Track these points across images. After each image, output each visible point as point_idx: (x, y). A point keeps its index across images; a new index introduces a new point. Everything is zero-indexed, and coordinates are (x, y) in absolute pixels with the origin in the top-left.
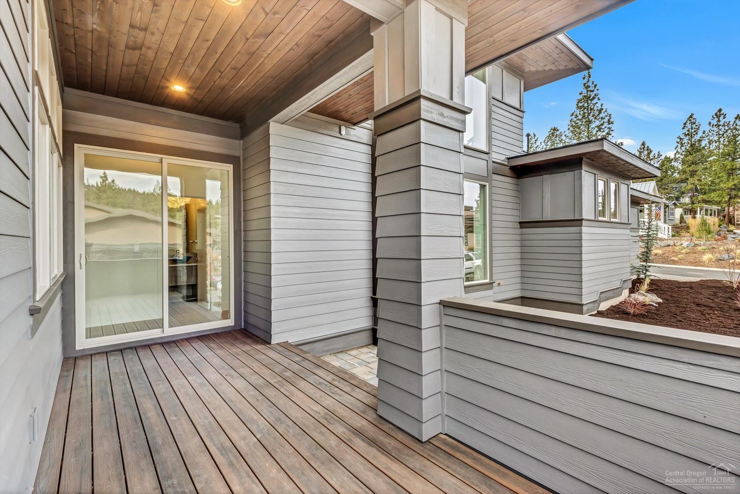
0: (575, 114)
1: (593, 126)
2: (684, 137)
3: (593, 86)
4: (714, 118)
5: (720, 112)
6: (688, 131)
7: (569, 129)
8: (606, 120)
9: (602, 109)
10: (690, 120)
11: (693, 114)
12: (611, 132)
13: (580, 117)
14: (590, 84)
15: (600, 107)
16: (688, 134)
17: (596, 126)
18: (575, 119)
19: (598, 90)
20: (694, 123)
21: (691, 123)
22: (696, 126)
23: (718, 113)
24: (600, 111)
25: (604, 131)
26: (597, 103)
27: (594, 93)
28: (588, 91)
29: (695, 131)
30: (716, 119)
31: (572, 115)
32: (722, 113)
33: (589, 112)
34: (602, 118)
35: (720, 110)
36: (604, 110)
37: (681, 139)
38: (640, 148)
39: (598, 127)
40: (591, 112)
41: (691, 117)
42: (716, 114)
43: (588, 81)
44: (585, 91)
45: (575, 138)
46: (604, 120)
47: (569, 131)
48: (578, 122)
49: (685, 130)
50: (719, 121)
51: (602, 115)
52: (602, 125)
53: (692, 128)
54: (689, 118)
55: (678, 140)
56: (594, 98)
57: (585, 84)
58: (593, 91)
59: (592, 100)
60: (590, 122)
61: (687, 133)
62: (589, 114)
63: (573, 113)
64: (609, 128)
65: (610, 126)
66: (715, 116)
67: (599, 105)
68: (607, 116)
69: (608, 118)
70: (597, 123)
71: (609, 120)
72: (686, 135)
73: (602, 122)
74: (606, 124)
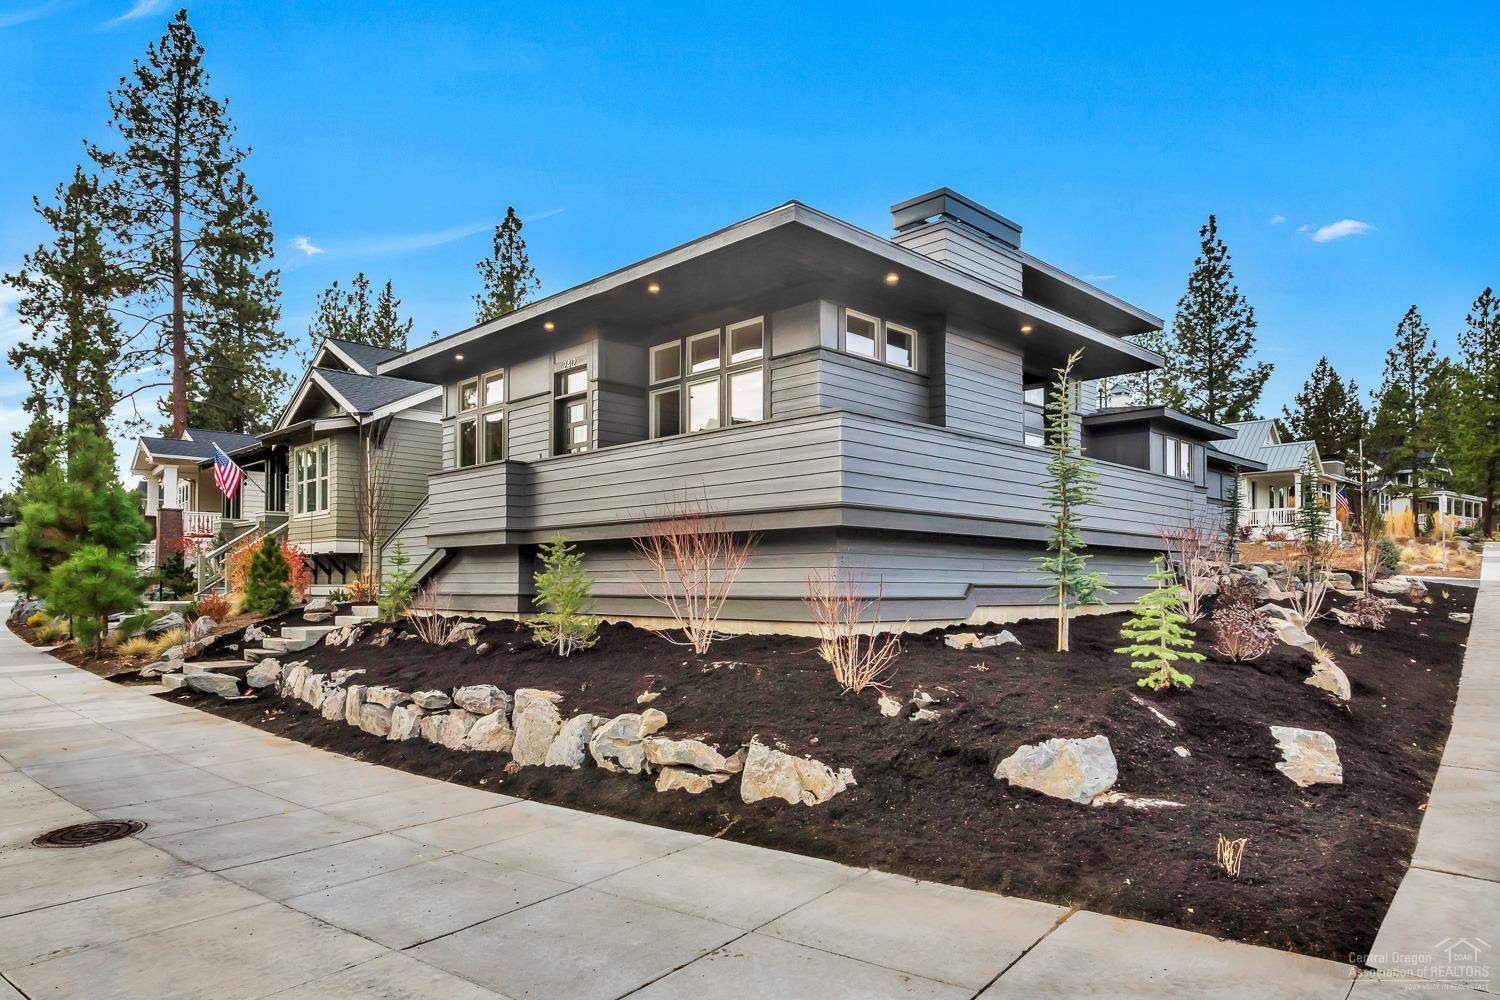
0: (1186, 302)
1: (1219, 327)
2: (1400, 352)
3: (1220, 248)
4: (1477, 307)
5: (1487, 295)
6: (1407, 339)
7: (1174, 331)
8: (1243, 318)
9: (1236, 297)
10: (1411, 319)
11: (1414, 307)
12: (1251, 343)
13: (1196, 308)
14: (1214, 244)
15: (1231, 293)
16: (1407, 347)
17: (1224, 330)
18: (1185, 313)
19: (1229, 257)
20: (1418, 325)
21: (1412, 323)
22: (1421, 330)
23: (1485, 297)
24: (1232, 300)
25: (1239, 340)
26: (1227, 283)
27: (1222, 263)
28: (1210, 259)
29: (1418, 342)
30: (1481, 310)
31: (1180, 304)
32: (1491, 297)
33: (1212, 300)
34: (1236, 314)
35: (1488, 292)
36: (1240, 299)
37: (1392, 355)
38: (1317, 372)
39: (1227, 330)
40: (1215, 302)
41: (1412, 312)
42: (1480, 300)
43: (1212, 237)
44: (1205, 258)
45: (1186, 351)
46: (1239, 318)
47: (1175, 336)
48: (1191, 317)
49: (1401, 340)
50: (1486, 314)
51: (1236, 308)
52: (1235, 327)
53: (1414, 335)
54: (1409, 314)
55: (1389, 357)
56: (1221, 273)
57: (1205, 244)
58: (1218, 259)
59: (1218, 277)
60: (1212, 320)
61: (1404, 343)
62: (1212, 304)
63: (1183, 300)
64: (1248, 334)
65: (1250, 330)
66: (1478, 304)
67: (1229, 287)
68: (1244, 311)
69: (1248, 314)
70: (1227, 323)
71: (1249, 319)
72: (1402, 348)
73: (1236, 322)
74: (1243, 326)
